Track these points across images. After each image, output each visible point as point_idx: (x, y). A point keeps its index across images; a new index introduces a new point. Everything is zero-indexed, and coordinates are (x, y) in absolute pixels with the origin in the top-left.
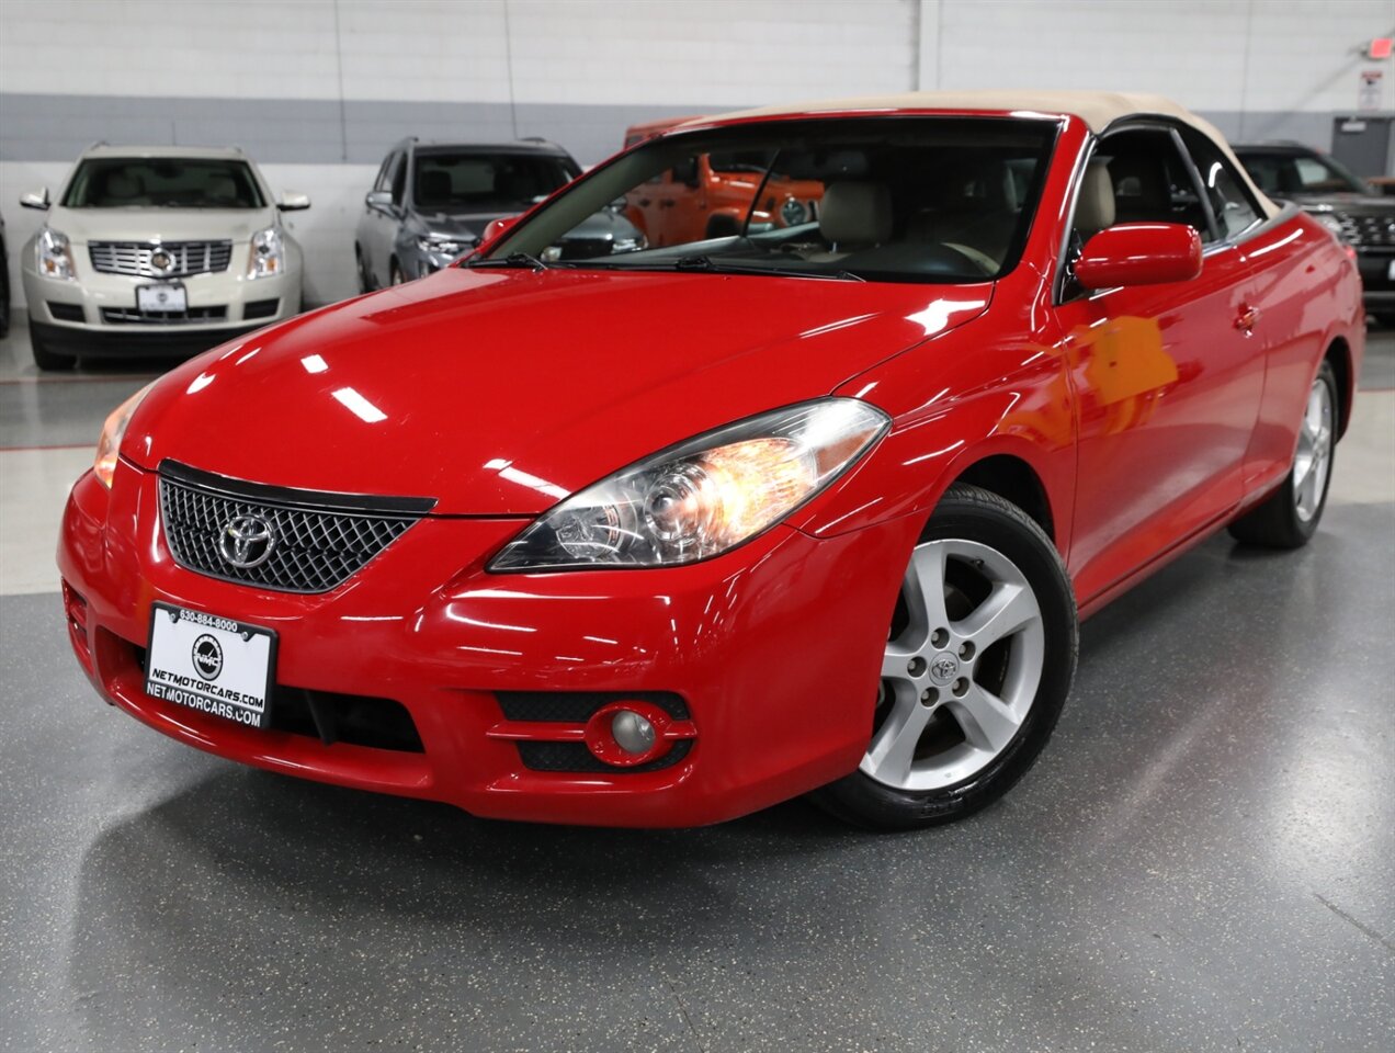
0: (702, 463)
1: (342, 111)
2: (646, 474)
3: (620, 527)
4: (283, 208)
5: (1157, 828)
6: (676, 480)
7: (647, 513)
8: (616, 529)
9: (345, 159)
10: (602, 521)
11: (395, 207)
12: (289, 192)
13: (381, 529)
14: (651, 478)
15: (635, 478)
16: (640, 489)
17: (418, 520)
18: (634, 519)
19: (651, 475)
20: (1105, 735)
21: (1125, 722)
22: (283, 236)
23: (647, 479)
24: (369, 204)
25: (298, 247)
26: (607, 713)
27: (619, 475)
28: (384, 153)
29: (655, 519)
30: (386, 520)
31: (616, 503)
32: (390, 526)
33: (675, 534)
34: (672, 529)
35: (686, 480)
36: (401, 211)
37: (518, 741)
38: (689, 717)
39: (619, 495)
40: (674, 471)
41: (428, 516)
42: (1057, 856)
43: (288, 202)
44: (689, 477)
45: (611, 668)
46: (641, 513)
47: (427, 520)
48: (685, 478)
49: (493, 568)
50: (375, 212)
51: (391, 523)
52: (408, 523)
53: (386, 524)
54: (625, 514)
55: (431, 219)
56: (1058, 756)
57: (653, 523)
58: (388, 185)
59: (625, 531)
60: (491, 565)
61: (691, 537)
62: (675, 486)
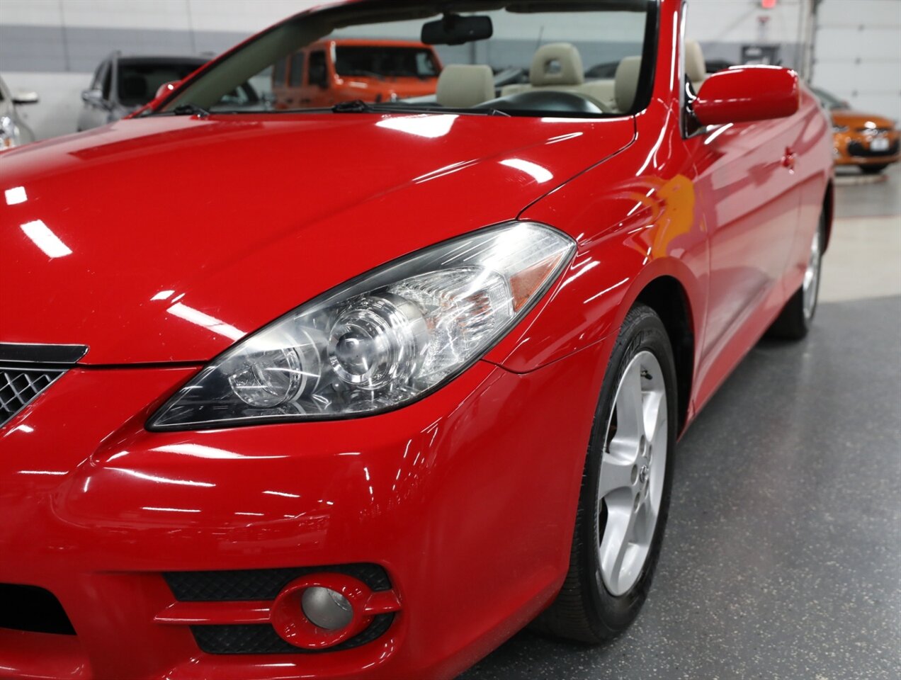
0: (391, 297)
1: (64, 35)
2: (328, 310)
3: (301, 370)
4: (17, 102)
5: (805, 621)
6: (362, 316)
7: (332, 355)
8: (297, 371)
9: (68, 69)
10: (282, 363)
11: (105, 102)
12: (22, 90)
13: (21, 383)
14: (335, 315)
15: (315, 315)
16: (321, 326)
17: (64, 371)
18: (317, 361)
19: (335, 311)
20: (722, 520)
21: (734, 505)
22: (16, 121)
23: (328, 315)
24: (85, 100)
25: (29, 131)
26: (295, 591)
27: (298, 314)
28: (96, 65)
29: (342, 362)
30: (27, 372)
31: (297, 345)
32: (32, 379)
33: (365, 378)
34: (360, 372)
35: (373, 316)
36: (109, 104)
37: (193, 627)
38: (391, 587)
39: (299, 336)
40: (361, 306)
41: (76, 366)
42: (727, 664)
43: (22, 97)
44: (376, 312)
45: (295, 523)
46: (325, 355)
47: (76, 372)
48: (370, 312)
49: (155, 425)
50: (90, 107)
51: (33, 376)
52: (53, 375)
53: (26, 376)
54: (306, 356)
55: (131, 109)
56: (691, 545)
57: (339, 366)
58: (100, 86)
59: (307, 374)
60: (153, 421)
61: (382, 379)
62: (362, 323)
